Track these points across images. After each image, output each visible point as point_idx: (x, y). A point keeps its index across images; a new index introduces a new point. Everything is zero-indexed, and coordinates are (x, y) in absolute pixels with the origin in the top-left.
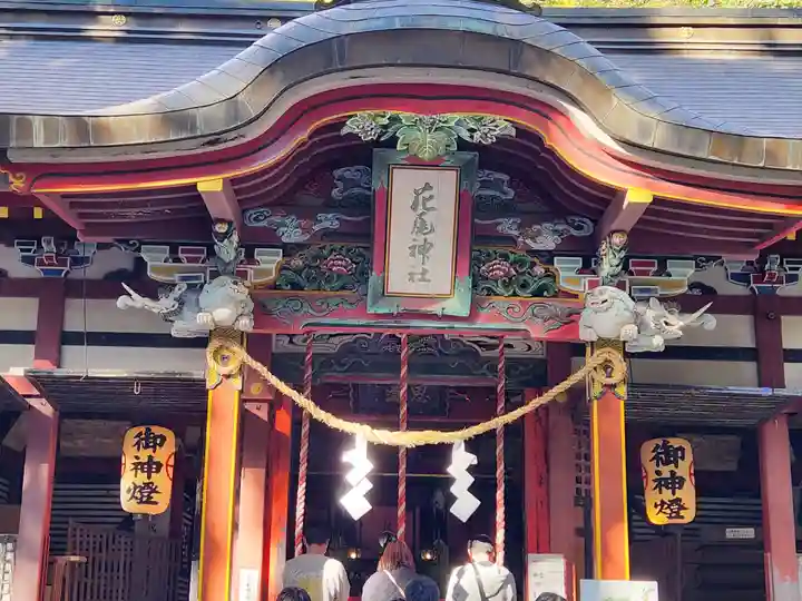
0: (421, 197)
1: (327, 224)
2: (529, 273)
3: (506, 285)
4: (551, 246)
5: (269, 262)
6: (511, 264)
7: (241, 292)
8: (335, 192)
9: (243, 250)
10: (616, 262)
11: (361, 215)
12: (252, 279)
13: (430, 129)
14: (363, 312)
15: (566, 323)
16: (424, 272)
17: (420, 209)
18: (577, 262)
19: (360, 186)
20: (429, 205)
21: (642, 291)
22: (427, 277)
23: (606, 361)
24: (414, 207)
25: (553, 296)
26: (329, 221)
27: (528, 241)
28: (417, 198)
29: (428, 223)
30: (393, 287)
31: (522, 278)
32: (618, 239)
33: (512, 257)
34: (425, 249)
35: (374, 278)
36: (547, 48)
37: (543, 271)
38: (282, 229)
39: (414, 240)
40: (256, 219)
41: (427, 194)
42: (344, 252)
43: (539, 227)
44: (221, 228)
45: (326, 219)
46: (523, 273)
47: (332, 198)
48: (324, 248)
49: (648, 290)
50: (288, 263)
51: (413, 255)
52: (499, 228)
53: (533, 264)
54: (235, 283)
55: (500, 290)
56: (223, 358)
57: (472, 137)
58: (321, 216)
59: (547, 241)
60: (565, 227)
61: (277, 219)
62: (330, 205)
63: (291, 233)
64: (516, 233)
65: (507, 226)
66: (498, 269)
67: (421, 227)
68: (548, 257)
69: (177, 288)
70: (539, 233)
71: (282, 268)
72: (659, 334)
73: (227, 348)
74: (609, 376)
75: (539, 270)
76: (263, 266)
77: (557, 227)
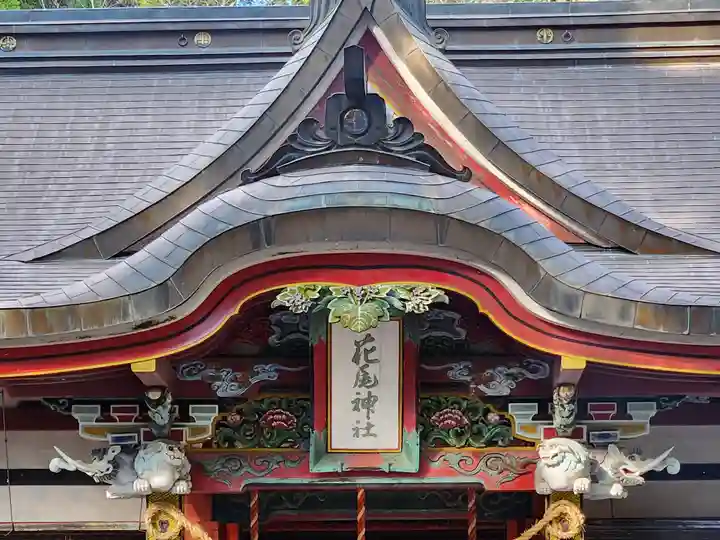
0: (362, 350)
1: (263, 376)
2: (482, 421)
3: (459, 435)
4: (506, 392)
5: (205, 418)
6: (463, 413)
7: (178, 458)
8: (273, 340)
9: (177, 406)
10: (566, 413)
11: (299, 365)
12: (187, 437)
13: (362, 301)
14: (305, 471)
15: (521, 475)
16: (369, 426)
17: (362, 362)
18: (532, 408)
19: (299, 331)
20: (371, 356)
21: (600, 436)
22: (372, 431)
23: (562, 513)
24: (356, 360)
25: (509, 446)
26: (267, 373)
27: (482, 387)
28: (358, 350)
29: (372, 376)
30: (337, 442)
31: (475, 428)
32: (565, 393)
33: (465, 404)
34: (369, 403)
35: (315, 435)
36: (474, 223)
37: (497, 418)
38: (218, 383)
39: (358, 393)
40: (189, 373)
41: (368, 346)
42: (284, 405)
43: (491, 371)
44: (154, 395)
45: (264, 371)
46: (477, 422)
47: (269, 346)
48: (262, 401)
49: (608, 436)
50: (225, 418)
51: (356, 409)
52: (450, 374)
53: (487, 412)
54: (171, 449)
55: (452, 440)
56: (162, 523)
57: (404, 306)
58: (258, 368)
59: (502, 387)
60: (519, 370)
61: (211, 372)
62: (268, 355)
63: (226, 388)
64: (469, 379)
65: (458, 372)
66: (450, 418)
67: (364, 380)
68: (501, 403)
69: (110, 451)
70: (492, 378)
71: (218, 425)
72: (619, 482)
73: (166, 513)
74: (566, 529)
75: (493, 417)
76: (198, 423)
77: (512, 371)
